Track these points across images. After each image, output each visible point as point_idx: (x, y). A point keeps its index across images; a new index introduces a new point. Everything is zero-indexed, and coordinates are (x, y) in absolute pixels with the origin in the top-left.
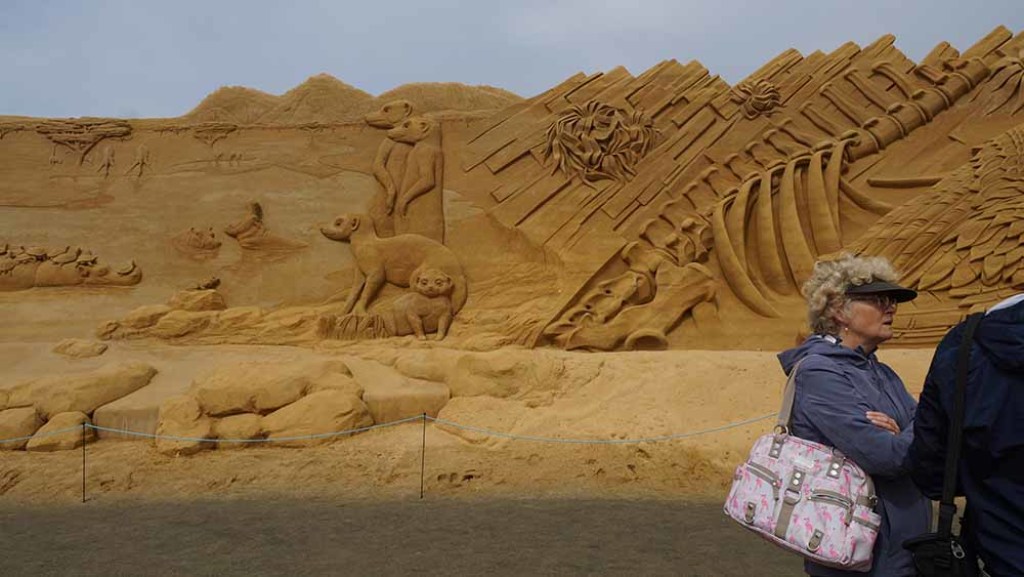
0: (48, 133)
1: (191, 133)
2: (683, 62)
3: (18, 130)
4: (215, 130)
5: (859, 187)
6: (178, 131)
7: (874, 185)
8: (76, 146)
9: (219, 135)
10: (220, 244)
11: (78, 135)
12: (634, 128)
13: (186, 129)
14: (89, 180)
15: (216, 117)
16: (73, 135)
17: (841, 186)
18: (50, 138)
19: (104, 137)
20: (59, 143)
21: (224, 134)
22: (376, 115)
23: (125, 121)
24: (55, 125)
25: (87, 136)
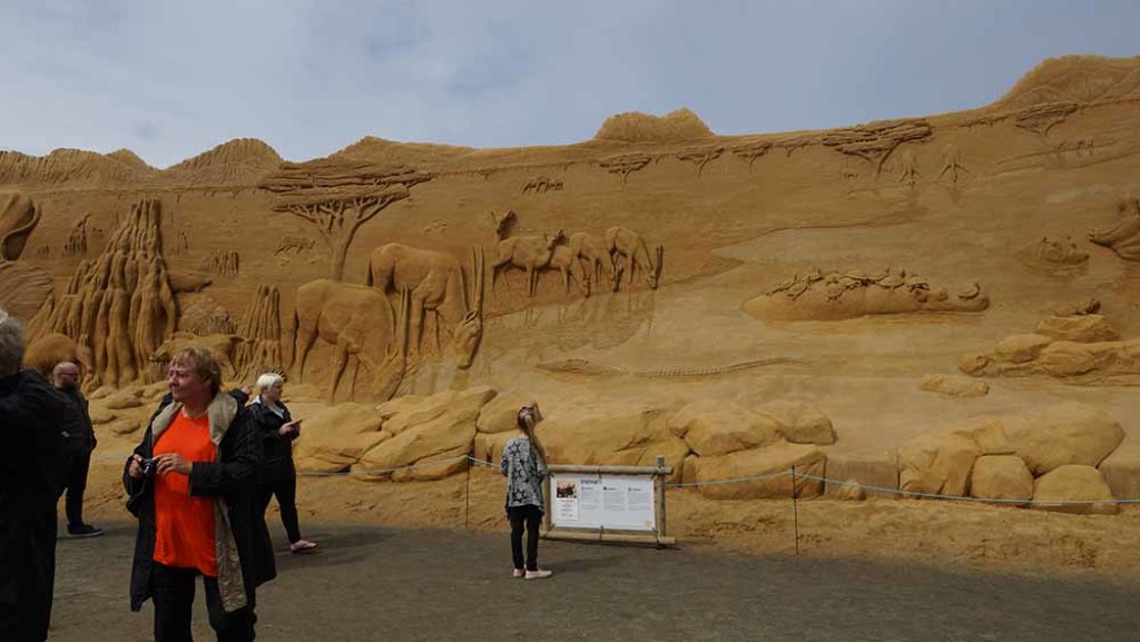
0: (837, 144)
1: (1012, 121)
3: (803, 145)
4: (1048, 114)
6: (992, 122)
8: (870, 155)
9: (1053, 119)
10: (1087, 257)
11: (869, 143)
13: (1003, 118)
14: (894, 191)
15: (1042, 99)
16: (865, 143)
18: (840, 150)
19: (902, 140)
20: (852, 153)
21: (1061, 118)
23: (924, 120)
24: (843, 135)
25: (881, 142)
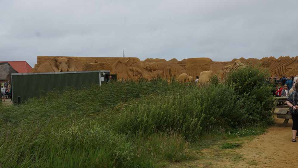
2: (273, 57)
5: (286, 69)
7: (288, 68)
12: (269, 63)
17: (285, 69)
22: (247, 61)
